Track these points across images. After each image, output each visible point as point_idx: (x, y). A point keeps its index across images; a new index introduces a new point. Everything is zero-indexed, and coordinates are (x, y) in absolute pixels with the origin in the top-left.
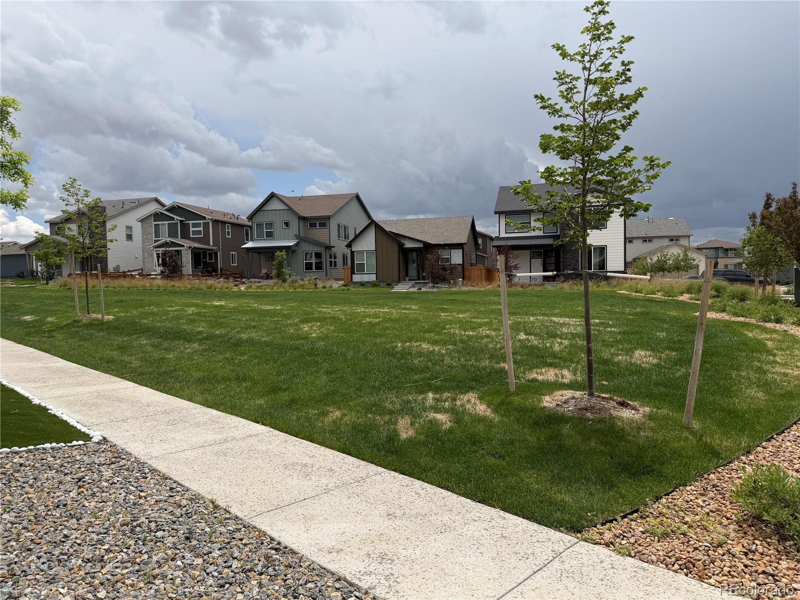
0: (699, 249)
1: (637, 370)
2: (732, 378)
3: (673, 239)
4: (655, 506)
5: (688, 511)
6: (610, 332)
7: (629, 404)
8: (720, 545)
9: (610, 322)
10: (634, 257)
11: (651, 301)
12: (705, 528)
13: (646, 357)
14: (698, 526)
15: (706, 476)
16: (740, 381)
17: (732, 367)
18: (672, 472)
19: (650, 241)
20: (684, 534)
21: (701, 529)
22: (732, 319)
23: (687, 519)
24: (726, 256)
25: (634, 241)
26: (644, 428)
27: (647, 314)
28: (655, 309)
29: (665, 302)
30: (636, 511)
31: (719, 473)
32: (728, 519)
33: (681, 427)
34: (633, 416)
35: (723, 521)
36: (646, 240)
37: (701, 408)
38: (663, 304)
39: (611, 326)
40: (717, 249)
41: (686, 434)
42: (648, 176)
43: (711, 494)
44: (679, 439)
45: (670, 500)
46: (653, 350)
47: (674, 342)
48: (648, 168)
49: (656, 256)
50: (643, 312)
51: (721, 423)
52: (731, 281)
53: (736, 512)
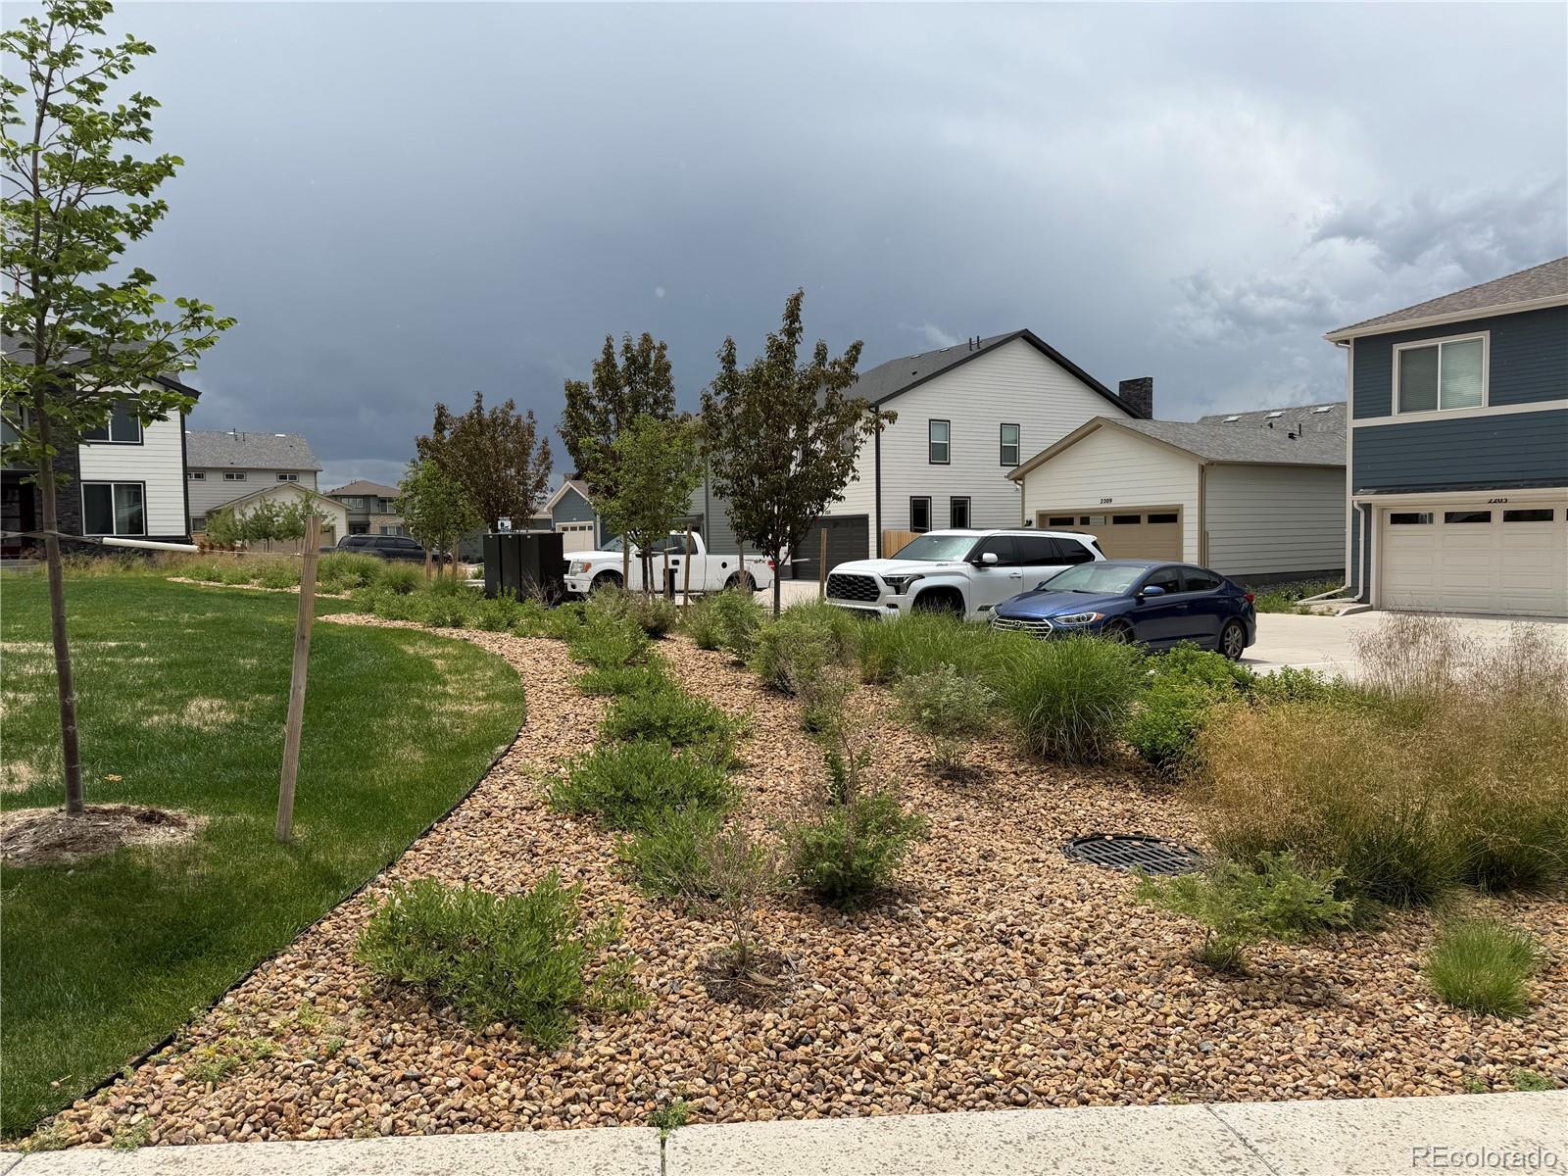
0: (335, 497)
1: (192, 741)
2: (371, 733)
3: (286, 476)
4: (210, 1018)
5: (276, 1008)
6: (139, 666)
7: (163, 816)
8: (332, 1055)
9: (143, 645)
10: (208, 509)
11: (239, 596)
12: (308, 1032)
13: (212, 711)
14: (294, 1031)
15: (313, 928)
16: (385, 736)
17: (373, 713)
18: (247, 938)
19: (240, 477)
20: (266, 1057)
21: (300, 1035)
22: (384, 625)
23: (274, 1024)
24: (383, 512)
25: (208, 476)
26: (196, 860)
27: (226, 623)
28: (242, 612)
29: (266, 598)
30: (169, 1042)
31: (338, 915)
32: (348, 999)
33: (272, 842)
34: (171, 839)
35: (339, 1005)
36: (233, 474)
37: (309, 799)
38: (262, 603)
39: (143, 653)
40: (366, 498)
41: (282, 854)
42: (189, 341)
43: (323, 961)
44: (265, 867)
45: (241, 996)
46: (227, 695)
47: (272, 676)
48: (189, 323)
49: (251, 506)
50: (218, 618)
51: (347, 821)
52: (389, 556)
53: (363, 981)
